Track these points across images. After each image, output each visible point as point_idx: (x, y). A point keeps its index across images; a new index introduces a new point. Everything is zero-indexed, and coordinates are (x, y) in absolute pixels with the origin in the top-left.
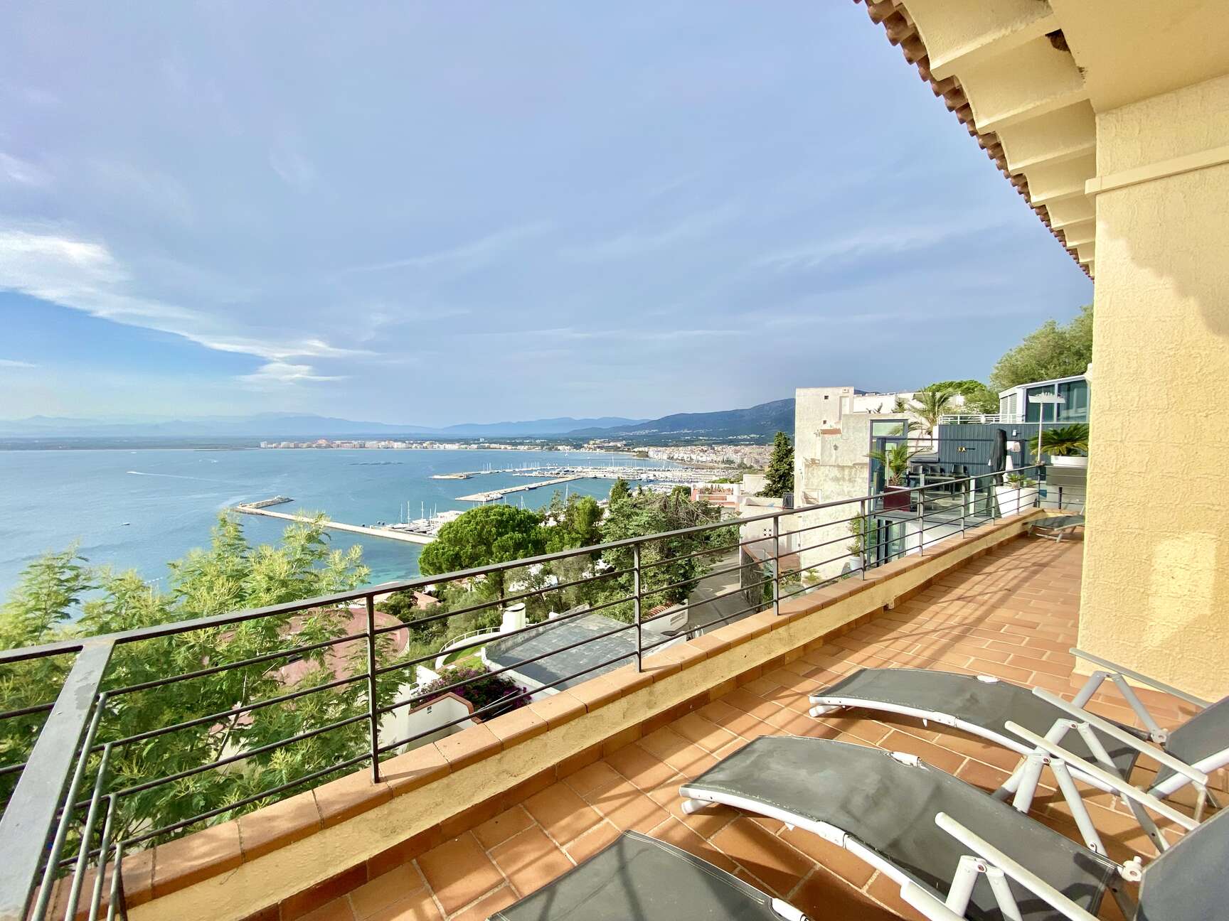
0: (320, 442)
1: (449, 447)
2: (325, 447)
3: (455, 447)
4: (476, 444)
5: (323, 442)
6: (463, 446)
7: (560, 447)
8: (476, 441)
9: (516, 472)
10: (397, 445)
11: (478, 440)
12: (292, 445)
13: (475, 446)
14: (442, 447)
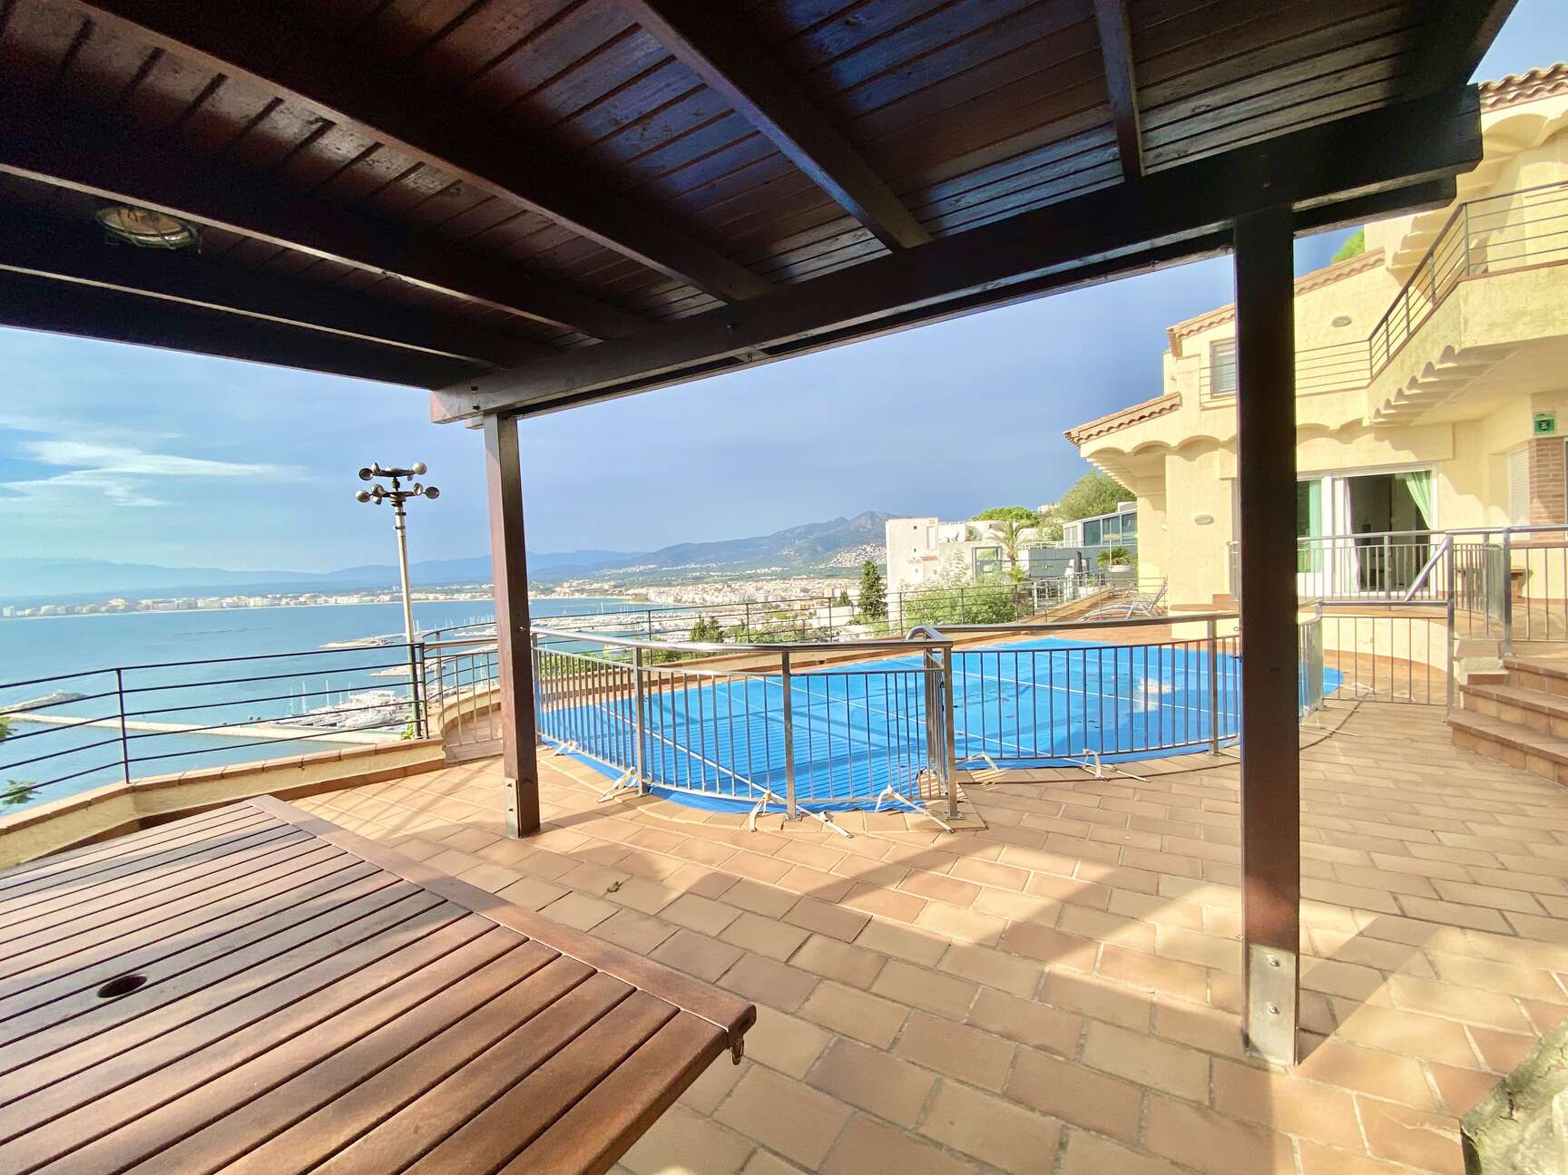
0: (114, 603)
1: (344, 600)
2: (123, 611)
3: (353, 600)
4: (389, 593)
5: (118, 603)
6: (366, 598)
8: (386, 590)
10: (254, 602)
12: (60, 610)
13: (387, 598)
14: (332, 601)
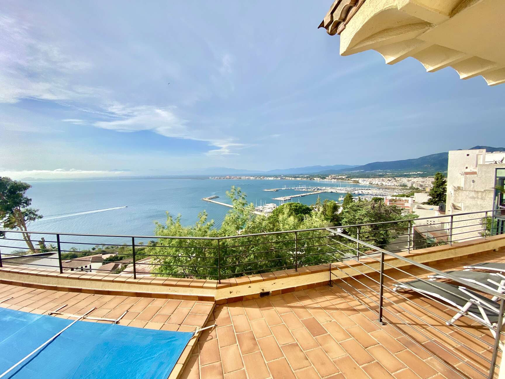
1: (270, 179)
2: (229, 179)
3: (272, 179)
4: (280, 177)
5: (228, 177)
6: (275, 178)
7: (315, 179)
8: (280, 176)
9: (296, 189)
10: (251, 178)
11: (281, 176)
12: (219, 178)
13: (280, 178)
14: (267, 179)
